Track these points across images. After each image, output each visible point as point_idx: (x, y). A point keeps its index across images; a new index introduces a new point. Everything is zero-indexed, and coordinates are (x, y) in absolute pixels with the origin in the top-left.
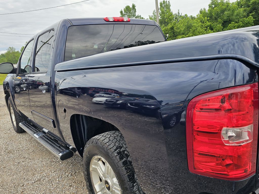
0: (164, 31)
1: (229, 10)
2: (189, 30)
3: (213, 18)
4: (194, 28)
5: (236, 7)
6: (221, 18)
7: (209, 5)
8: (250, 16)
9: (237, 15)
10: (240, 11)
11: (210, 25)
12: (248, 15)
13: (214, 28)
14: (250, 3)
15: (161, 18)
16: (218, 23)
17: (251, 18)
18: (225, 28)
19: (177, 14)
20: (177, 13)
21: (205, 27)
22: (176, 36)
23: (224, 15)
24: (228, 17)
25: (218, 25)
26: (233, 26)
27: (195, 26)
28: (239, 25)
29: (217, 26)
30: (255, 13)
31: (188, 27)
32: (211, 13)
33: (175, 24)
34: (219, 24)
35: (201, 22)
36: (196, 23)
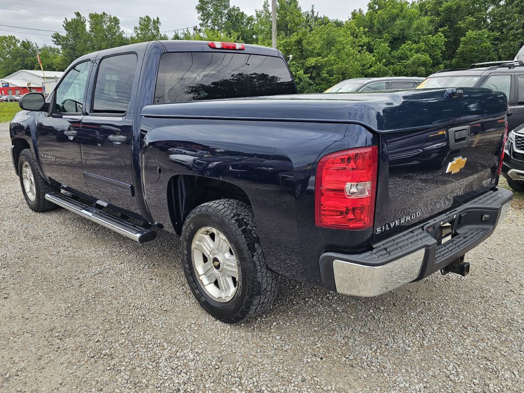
0: (284, 45)
1: (404, 18)
2: (330, 49)
3: (375, 29)
4: (339, 46)
5: (417, 13)
6: (388, 31)
7: (370, 4)
8: (440, 33)
9: (418, 28)
10: (423, 21)
11: (369, 42)
12: (436, 31)
13: (376, 49)
14: (441, 9)
15: (279, 18)
16: (383, 40)
17: (441, 37)
18: (394, 52)
19: (310, 13)
20: (310, 10)
21: (359, 46)
22: (306, 58)
23: (395, 26)
24: (401, 30)
25: (382, 44)
26: (408, 48)
27: (341, 41)
28: (419, 48)
29: (380, 45)
30: (448, 28)
31: (328, 43)
32: (371, 20)
33: (304, 34)
34: (384, 43)
35: (352, 34)
36: (344, 36)
